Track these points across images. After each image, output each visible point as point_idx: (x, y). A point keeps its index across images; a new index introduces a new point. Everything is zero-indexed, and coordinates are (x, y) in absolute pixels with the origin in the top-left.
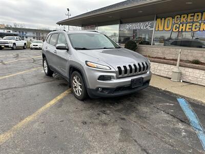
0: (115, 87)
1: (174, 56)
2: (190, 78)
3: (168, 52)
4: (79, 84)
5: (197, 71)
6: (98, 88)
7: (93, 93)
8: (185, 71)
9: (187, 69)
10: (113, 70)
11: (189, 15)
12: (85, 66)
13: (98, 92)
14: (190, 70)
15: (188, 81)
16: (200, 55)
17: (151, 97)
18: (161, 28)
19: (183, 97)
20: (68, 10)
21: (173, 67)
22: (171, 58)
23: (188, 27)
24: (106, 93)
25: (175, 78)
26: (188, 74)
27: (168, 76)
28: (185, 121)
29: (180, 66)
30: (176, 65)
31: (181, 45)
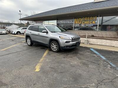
0: (71, 45)
1: (83, 34)
2: (92, 42)
3: (81, 33)
4: (56, 46)
5: (94, 39)
6: (65, 46)
7: (63, 48)
8: (89, 39)
9: (90, 39)
10: (70, 39)
11: (88, 18)
12: (60, 39)
13: (65, 48)
14: (91, 39)
15: (91, 43)
16: (93, 33)
17: (81, 49)
18: (77, 23)
19: (92, 48)
20: (20, 11)
21: (84, 38)
22: (82, 35)
23: (88, 22)
24: (68, 47)
25: (86, 43)
26: (91, 41)
27: (83, 42)
28: (95, 54)
29: (87, 38)
30: (86, 38)
31: (83, 30)
